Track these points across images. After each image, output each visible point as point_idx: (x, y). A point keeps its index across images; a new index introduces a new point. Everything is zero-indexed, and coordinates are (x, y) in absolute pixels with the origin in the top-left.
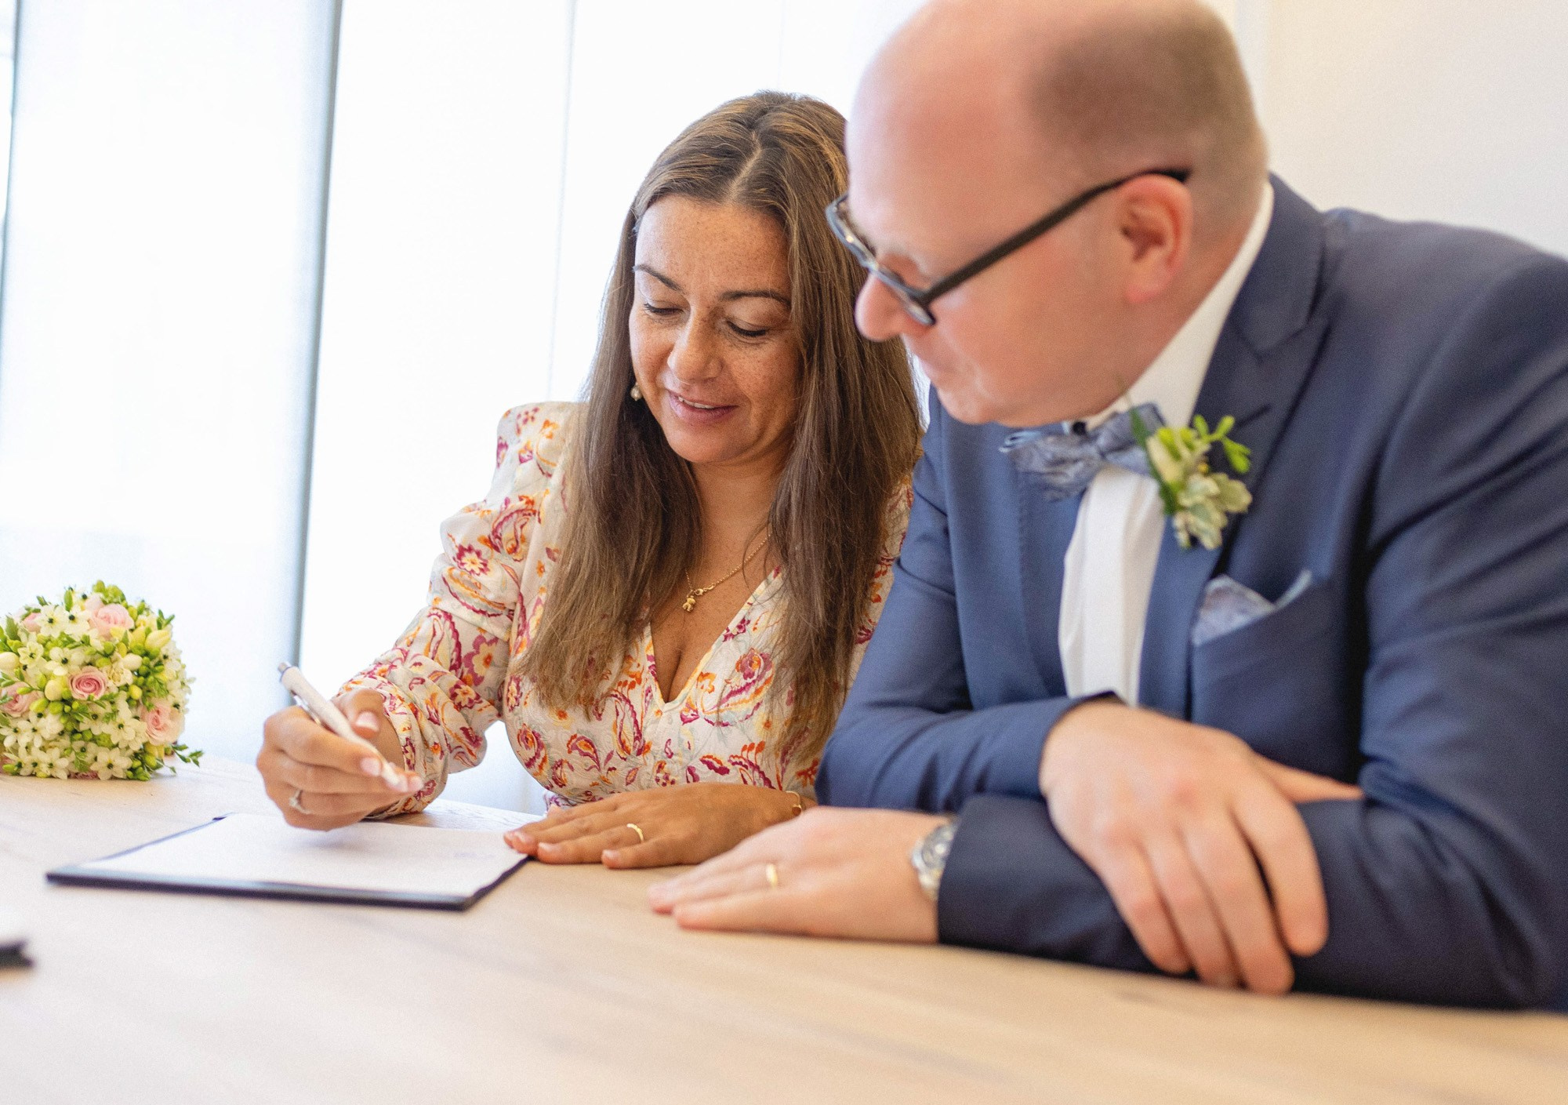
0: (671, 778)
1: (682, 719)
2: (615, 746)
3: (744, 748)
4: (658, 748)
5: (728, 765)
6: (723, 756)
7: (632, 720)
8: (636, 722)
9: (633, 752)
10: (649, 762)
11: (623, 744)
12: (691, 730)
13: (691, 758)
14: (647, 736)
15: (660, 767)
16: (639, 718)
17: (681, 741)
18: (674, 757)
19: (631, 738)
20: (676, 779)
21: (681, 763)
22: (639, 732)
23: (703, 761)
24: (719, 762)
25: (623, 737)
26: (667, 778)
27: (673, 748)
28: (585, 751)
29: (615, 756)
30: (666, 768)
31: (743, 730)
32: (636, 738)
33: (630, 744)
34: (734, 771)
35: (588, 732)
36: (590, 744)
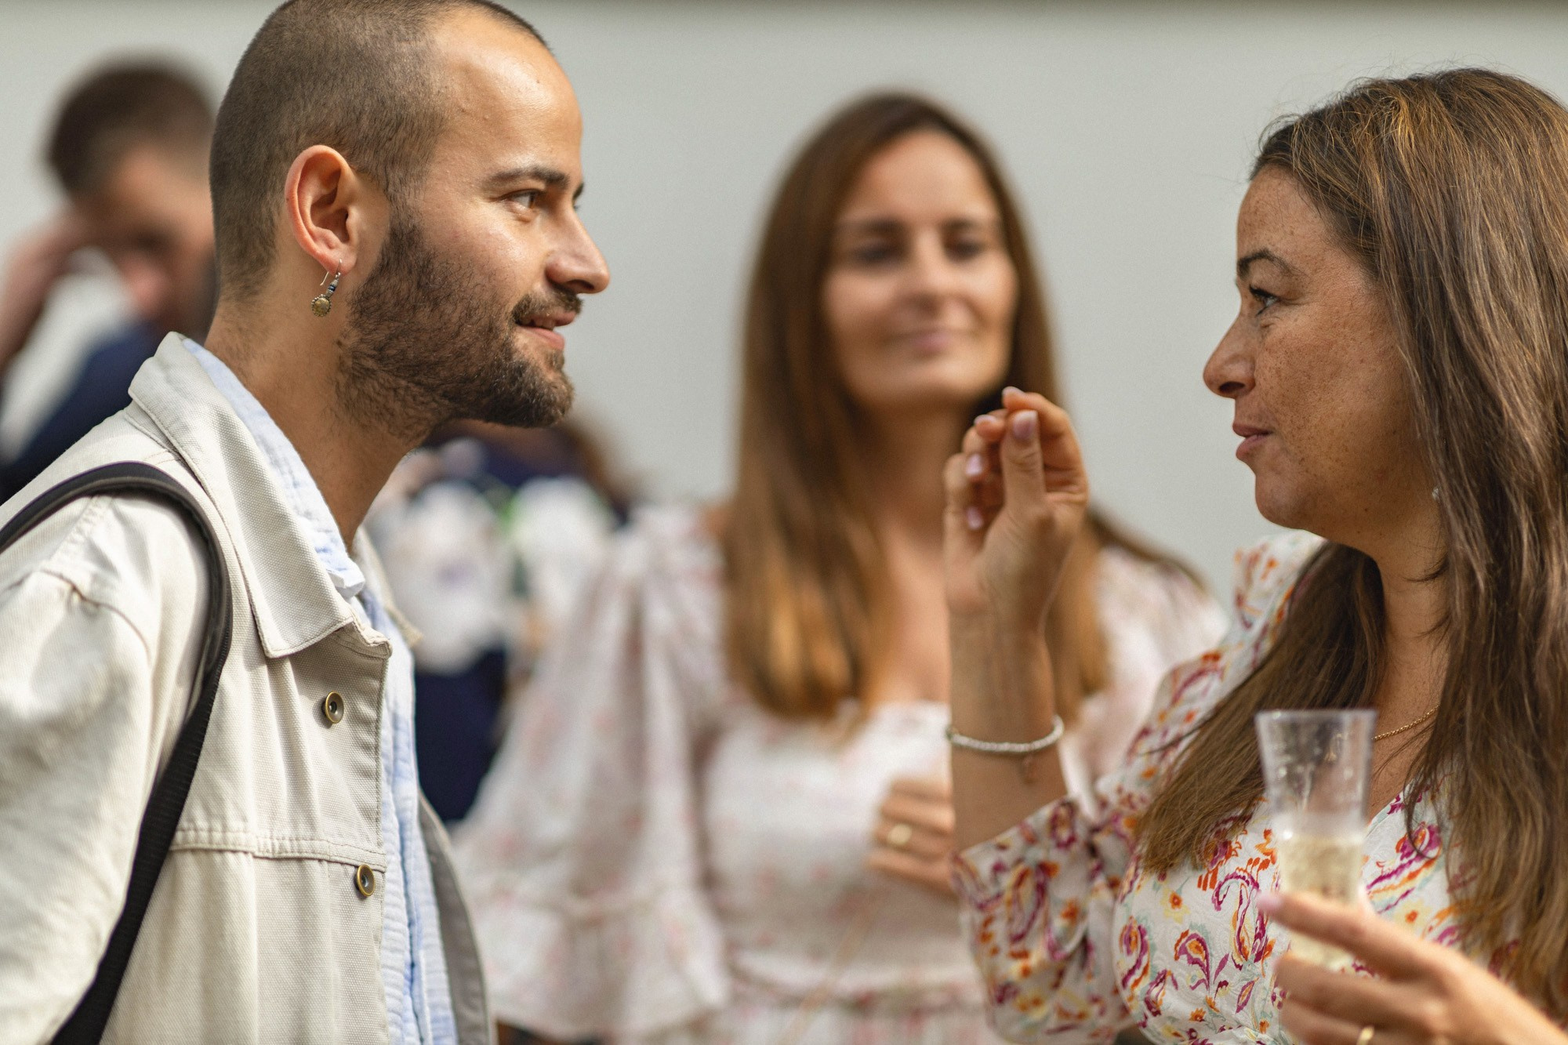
2: (1230, 948)
9: (1251, 956)
11: (1240, 943)
19: (1252, 935)
22: (1263, 927)
25: (1243, 934)
28: (1195, 956)
29: (1230, 963)
32: (1258, 936)
33: (1249, 944)
35: (1203, 927)
36: (1202, 944)
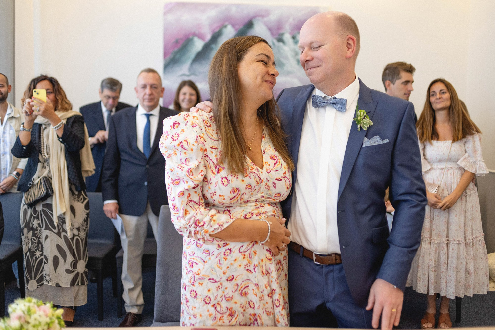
0: (269, 186)
1: (268, 172)
2: (256, 184)
3: (283, 174)
4: (265, 180)
5: (281, 178)
6: (280, 177)
7: (258, 176)
8: (259, 176)
9: (260, 183)
10: (264, 184)
11: (257, 182)
12: (271, 174)
13: (273, 180)
14: (262, 179)
15: (266, 184)
16: (259, 175)
17: (269, 177)
18: (269, 181)
19: (259, 180)
20: (270, 186)
21: (271, 182)
22: (260, 178)
23: (276, 180)
24: (280, 179)
25: (257, 181)
26: (268, 187)
27: (268, 179)
29: (256, 186)
30: (268, 185)
31: (281, 170)
32: (260, 180)
33: (259, 181)
34: (283, 179)
35: (249, 183)
36: (250, 185)
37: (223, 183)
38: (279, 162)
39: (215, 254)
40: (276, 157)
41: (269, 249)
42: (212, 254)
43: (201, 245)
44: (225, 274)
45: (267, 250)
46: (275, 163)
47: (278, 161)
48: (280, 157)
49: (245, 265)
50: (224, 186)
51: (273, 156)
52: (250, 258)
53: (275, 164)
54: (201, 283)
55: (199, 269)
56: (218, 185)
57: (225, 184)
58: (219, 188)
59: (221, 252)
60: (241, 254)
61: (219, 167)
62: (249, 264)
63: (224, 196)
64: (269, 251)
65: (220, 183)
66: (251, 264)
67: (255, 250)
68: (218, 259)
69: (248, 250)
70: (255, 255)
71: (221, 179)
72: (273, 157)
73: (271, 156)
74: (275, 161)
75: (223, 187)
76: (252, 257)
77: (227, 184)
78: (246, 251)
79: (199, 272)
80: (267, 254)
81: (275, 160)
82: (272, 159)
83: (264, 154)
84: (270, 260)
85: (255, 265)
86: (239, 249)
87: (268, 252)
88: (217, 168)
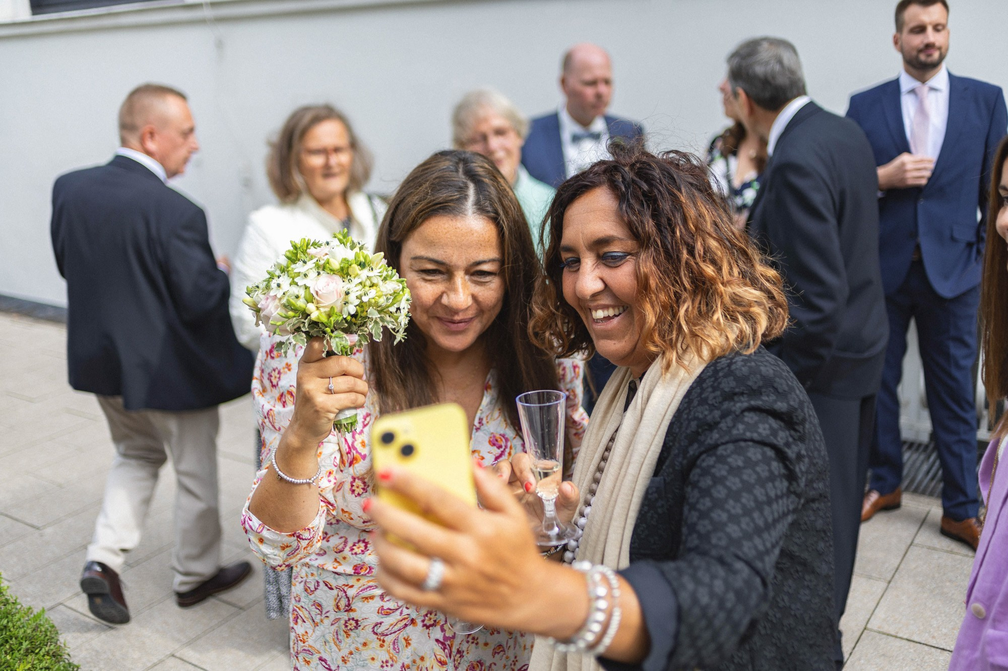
37: (354, 488)
38: (510, 454)
39: (330, 618)
40: (507, 440)
41: (441, 639)
42: (326, 615)
43: (312, 591)
44: (345, 663)
45: (437, 641)
46: (497, 455)
47: (508, 450)
48: (515, 441)
49: (383, 662)
50: (354, 495)
51: (498, 436)
52: (394, 649)
53: (497, 458)
54: (307, 659)
55: (306, 632)
56: (343, 490)
57: (356, 493)
58: (344, 497)
59: (339, 619)
60: (375, 636)
61: (354, 452)
62: (390, 662)
63: (350, 514)
64: (443, 644)
65: (347, 486)
66: (396, 662)
67: (408, 637)
68: (334, 628)
69: (391, 634)
70: (407, 646)
71: (352, 480)
72: (497, 440)
73: (494, 437)
74: (499, 451)
75: (350, 497)
76: (399, 649)
77: (360, 493)
78: (387, 635)
79: (305, 637)
80: (438, 649)
81: (500, 447)
82: (494, 445)
83: (477, 429)
84: (443, 663)
85: (403, 666)
86: (374, 627)
87: (440, 645)
88: (352, 454)
